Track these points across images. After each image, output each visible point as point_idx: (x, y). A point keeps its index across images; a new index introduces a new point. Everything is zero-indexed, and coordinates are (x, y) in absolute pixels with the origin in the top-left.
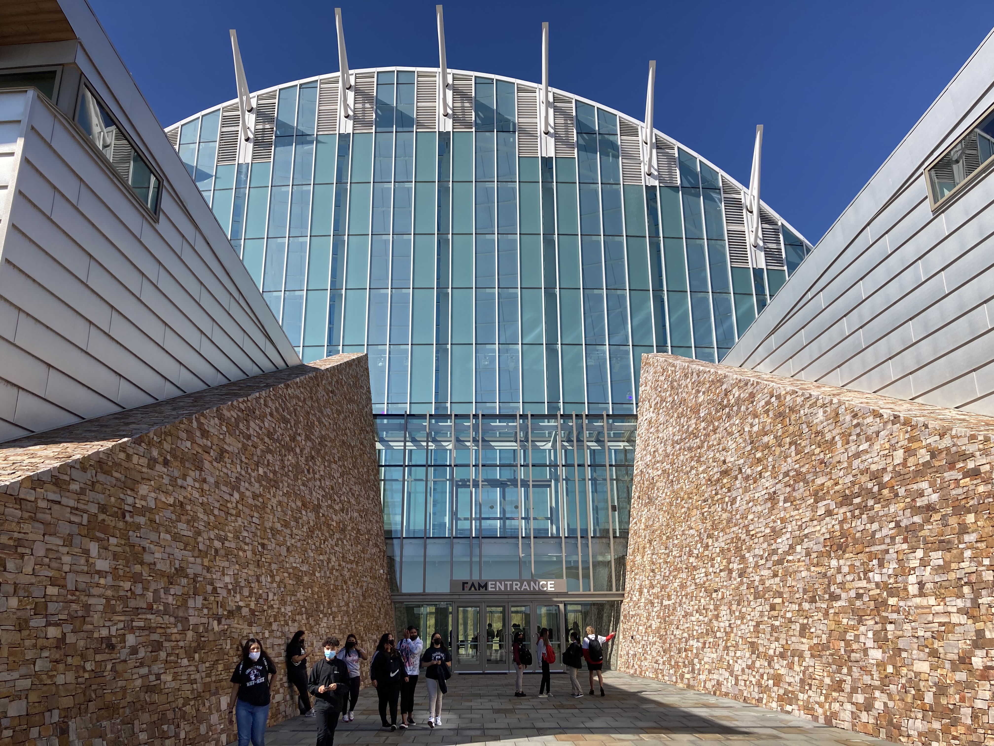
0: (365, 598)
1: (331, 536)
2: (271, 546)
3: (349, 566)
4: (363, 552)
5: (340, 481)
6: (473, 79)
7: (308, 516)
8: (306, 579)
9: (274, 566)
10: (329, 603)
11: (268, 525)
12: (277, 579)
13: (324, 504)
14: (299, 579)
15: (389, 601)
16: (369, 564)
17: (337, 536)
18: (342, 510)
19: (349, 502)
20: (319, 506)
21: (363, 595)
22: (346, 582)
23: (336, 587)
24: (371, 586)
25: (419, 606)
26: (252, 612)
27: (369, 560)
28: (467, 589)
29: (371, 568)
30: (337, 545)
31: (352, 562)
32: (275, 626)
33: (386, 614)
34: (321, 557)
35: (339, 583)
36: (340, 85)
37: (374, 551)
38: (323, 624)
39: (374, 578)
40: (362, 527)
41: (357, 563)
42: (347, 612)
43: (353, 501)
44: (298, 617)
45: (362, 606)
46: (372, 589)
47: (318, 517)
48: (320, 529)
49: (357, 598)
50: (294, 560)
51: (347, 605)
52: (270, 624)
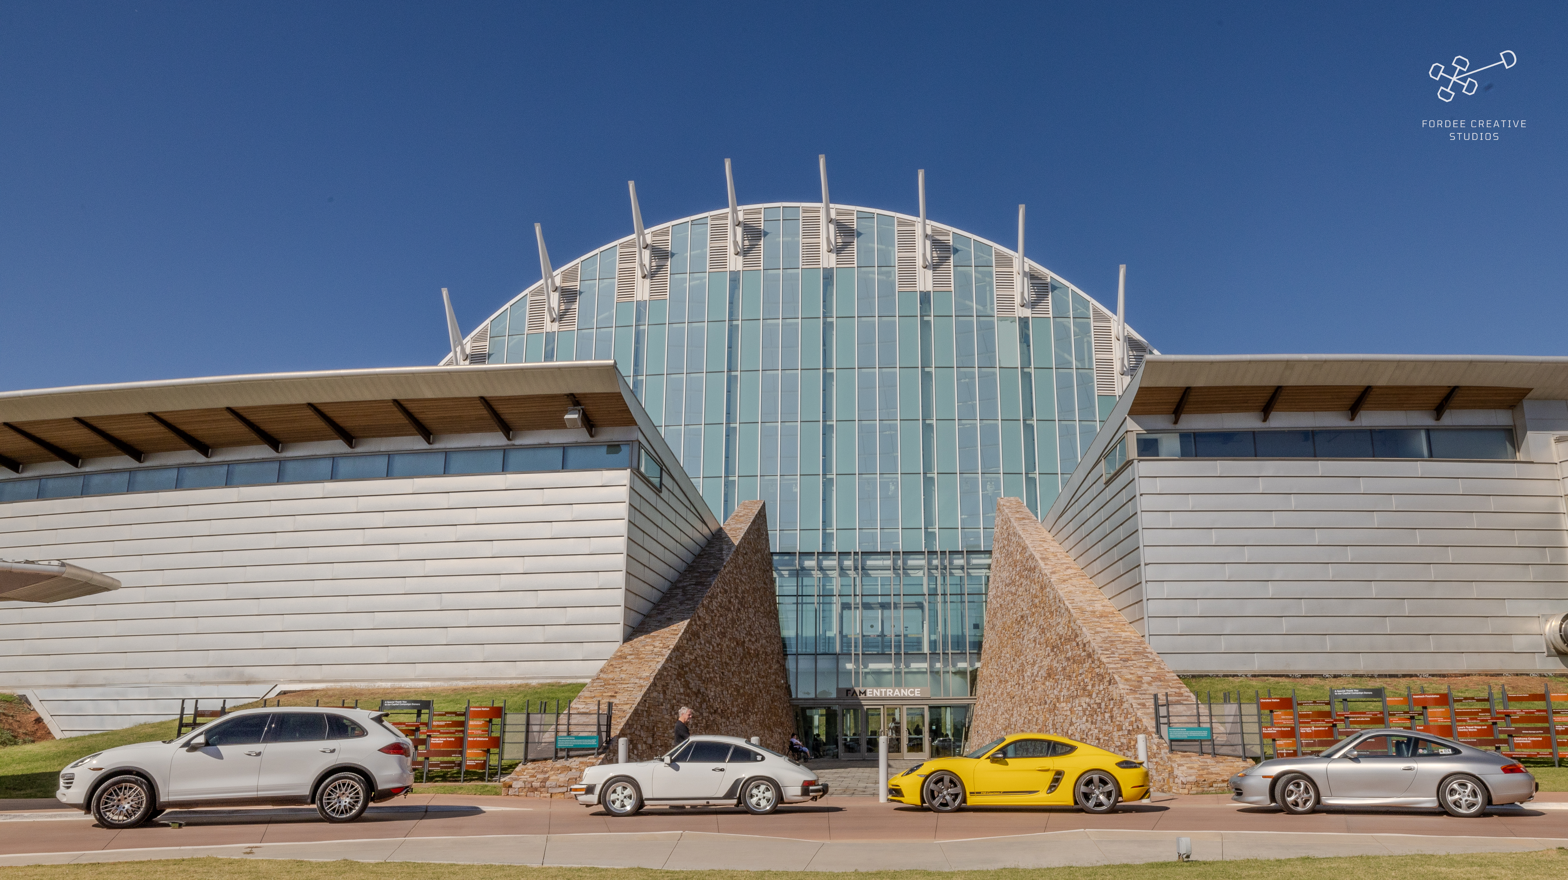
0: (772, 702)
1: (751, 660)
2: (726, 673)
3: (762, 680)
4: (770, 668)
5: (754, 619)
6: (855, 213)
7: (740, 650)
8: (741, 691)
9: (728, 685)
10: (753, 706)
11: (724, 661)
12: (730, 692)
13: (747, 640)
14: (738, 691)
15: (788, 705)
16: (774, 677)
17: (754, 660)
18: (756, 641)
19: (760, 633)
20: (744, 642)
21: (772, 700)
22: (761, 692)
23: (756, 695)
24: (776, 693)
25: (811, 708)
26: (722, 710)
27: (773, 674)
28: (850, 695)
29: (775, 680)
30: (755, 666)
31: (763, 677)
32: (731, 720)
33: (787, 714)
34: (748, 676)
35: (758, 692)
36: (729, 221)
37: (776, 667)
38: (751, 720)
39: (777, 687)
40: (769, 650)
41: (767, 677)
42: (763, 712)
43: (762, 632)
44: (740, 715)
45: (770, 708)
46: (776, 696)
47: (744, 650)
48: (746, 658)
49: (768, 703)
50: (735, 681)
51: (762, 707)
52: (729, 718)
